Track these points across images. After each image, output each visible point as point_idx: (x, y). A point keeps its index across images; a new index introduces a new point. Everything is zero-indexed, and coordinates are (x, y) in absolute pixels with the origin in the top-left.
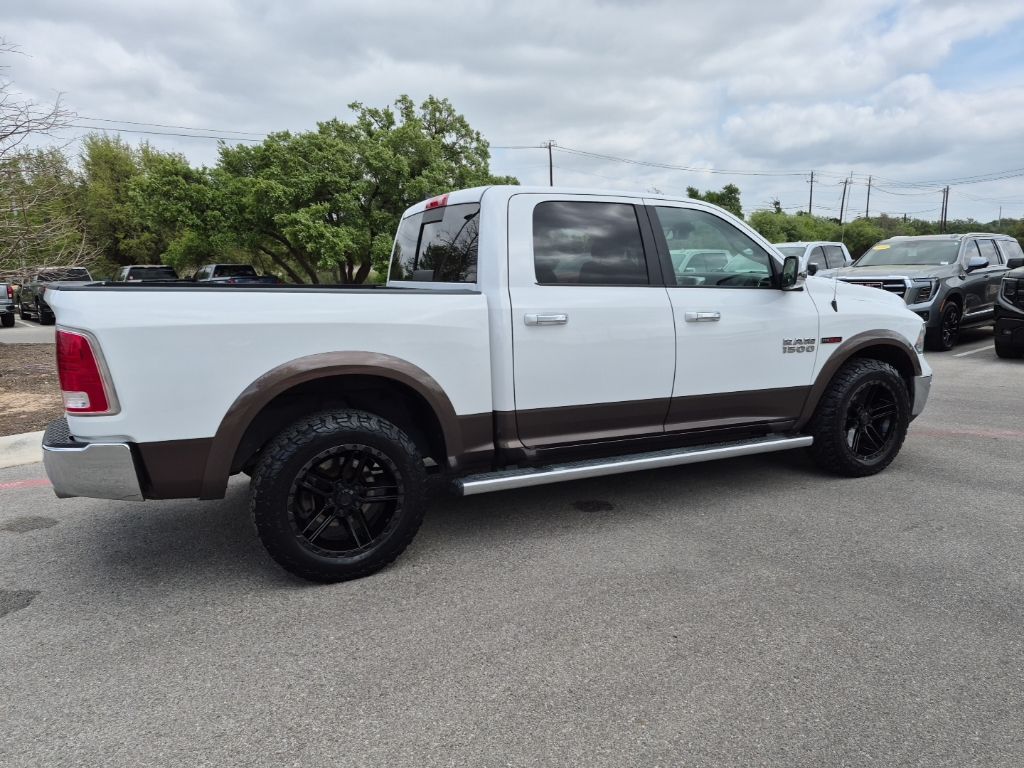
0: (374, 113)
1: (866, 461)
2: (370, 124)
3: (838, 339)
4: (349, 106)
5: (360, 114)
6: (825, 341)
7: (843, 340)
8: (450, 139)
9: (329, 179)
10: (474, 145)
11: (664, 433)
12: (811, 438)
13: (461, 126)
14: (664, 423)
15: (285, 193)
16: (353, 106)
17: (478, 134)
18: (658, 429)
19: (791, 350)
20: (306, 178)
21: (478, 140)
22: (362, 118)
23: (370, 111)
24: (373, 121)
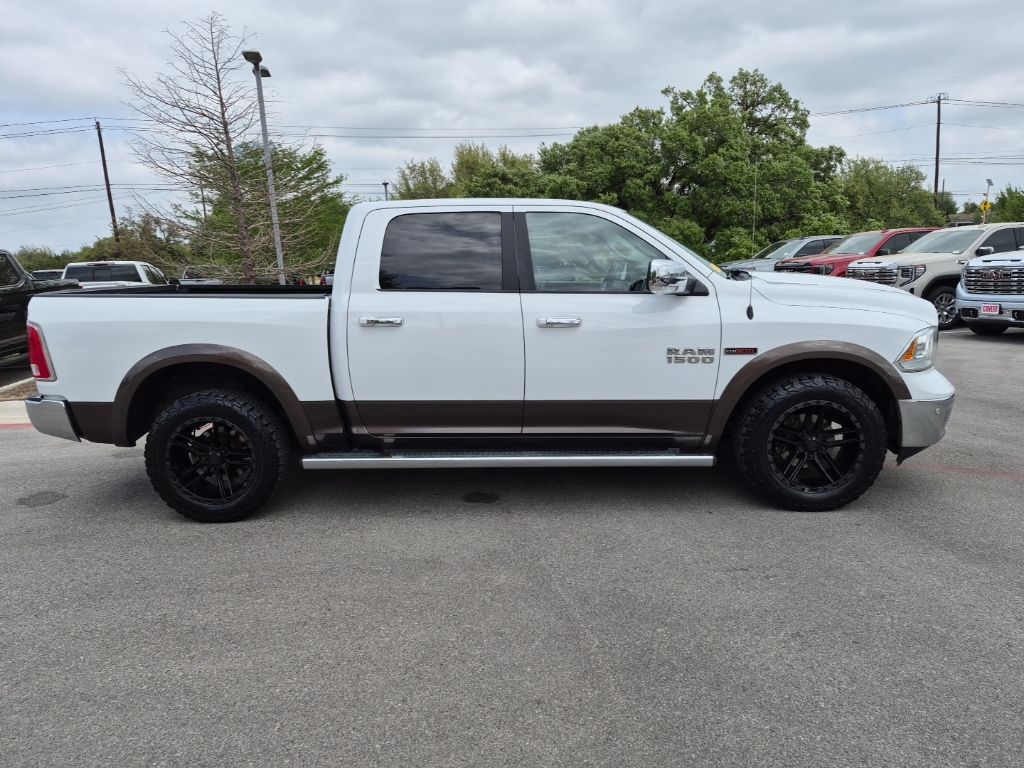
0: (687, 96)
1: (807, 493)
2: (682, 108)
3: (754, 351)
4: (662, 92)
5: (671, 99)
6: (729, 351)
7: (759, 353)
8: (762, 112)
9: (625, 164)
10: (792, 114)
11: (521, 434)
12: (711, 457)
13: (779, 96)
14: (522, 424)
15: (578, 186)
16: (666, 92)
17: (796, 102)
18: (516, 430)
19: (680, 360)
20: (600, 169)
21: (796, 109)
22: (674, 102)
23: (682, 94)
24: (685, 103)
